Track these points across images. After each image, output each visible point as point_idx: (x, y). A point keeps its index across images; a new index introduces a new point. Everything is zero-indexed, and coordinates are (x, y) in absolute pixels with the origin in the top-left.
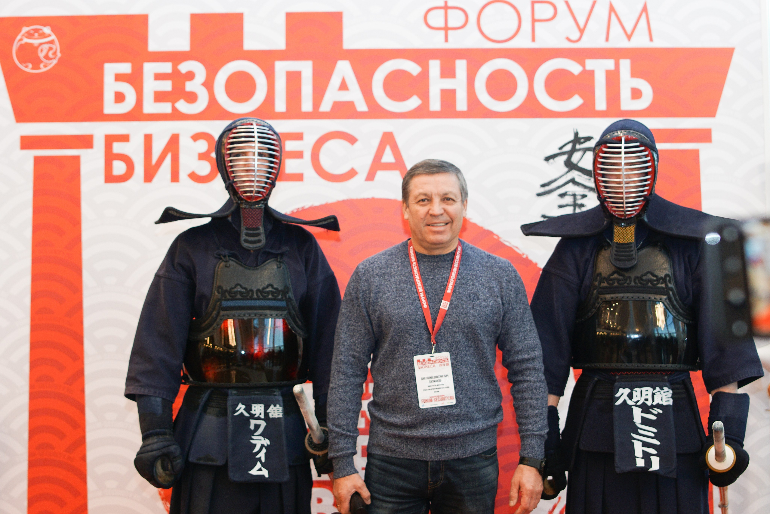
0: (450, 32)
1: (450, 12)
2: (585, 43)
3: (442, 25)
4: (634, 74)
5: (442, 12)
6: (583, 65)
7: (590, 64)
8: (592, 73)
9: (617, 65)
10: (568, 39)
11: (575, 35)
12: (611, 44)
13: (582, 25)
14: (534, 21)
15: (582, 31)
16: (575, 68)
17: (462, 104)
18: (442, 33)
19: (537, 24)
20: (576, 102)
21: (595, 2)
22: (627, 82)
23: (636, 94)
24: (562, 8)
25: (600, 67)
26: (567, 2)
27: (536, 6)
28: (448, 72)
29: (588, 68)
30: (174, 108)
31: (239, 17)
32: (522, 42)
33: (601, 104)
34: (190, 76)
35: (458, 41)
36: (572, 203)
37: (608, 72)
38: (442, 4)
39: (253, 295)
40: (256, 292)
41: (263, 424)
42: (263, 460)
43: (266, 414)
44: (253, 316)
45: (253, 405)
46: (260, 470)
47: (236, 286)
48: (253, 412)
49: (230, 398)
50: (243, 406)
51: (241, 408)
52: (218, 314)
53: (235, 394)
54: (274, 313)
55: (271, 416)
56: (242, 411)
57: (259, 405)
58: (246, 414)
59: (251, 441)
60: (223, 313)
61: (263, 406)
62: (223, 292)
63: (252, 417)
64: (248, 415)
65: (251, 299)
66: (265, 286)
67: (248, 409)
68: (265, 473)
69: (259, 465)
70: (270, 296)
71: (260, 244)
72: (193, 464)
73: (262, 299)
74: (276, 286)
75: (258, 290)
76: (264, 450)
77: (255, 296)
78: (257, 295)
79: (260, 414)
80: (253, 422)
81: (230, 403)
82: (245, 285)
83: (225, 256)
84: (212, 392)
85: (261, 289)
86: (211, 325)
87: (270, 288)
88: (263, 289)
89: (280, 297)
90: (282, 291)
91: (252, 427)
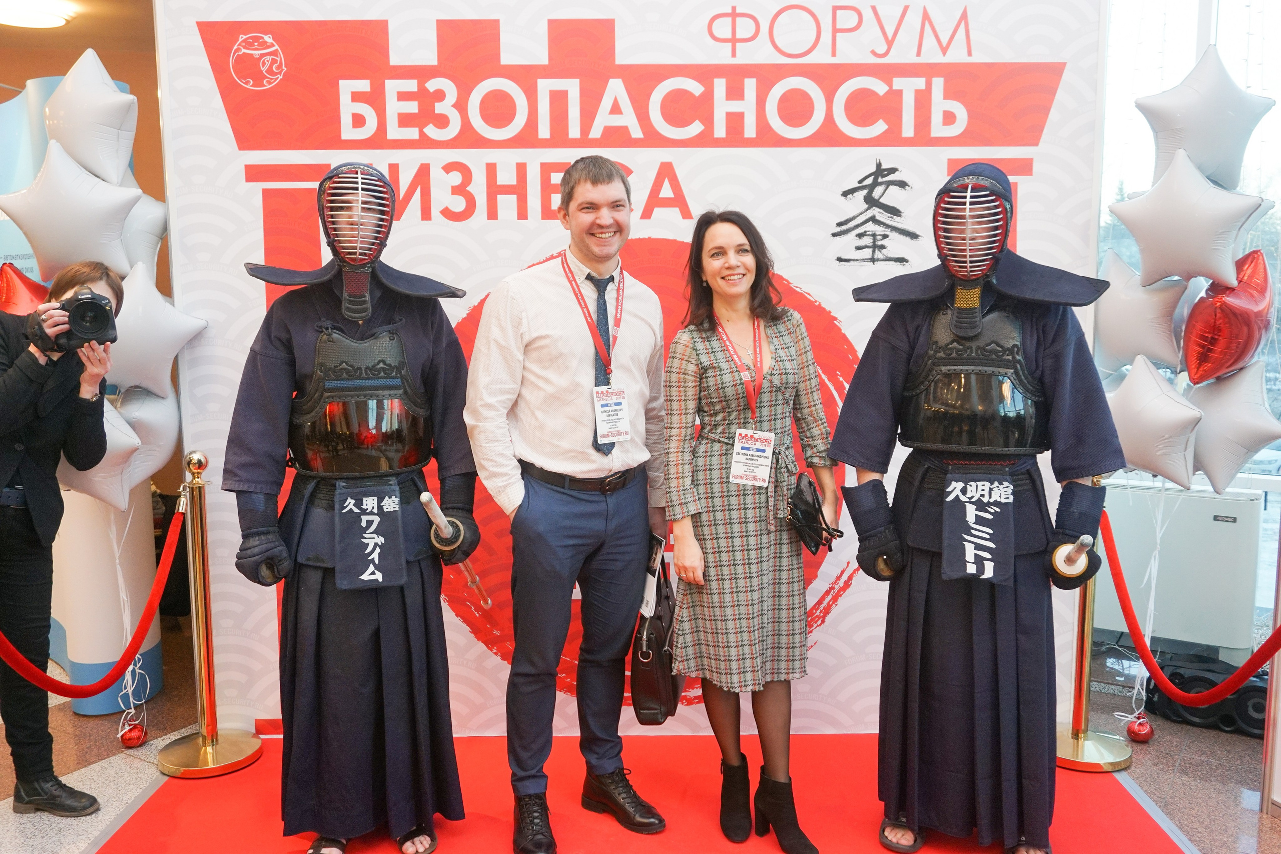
0: (738, 45)
1: (738, 20)
2: (893, 58)
3: (729, 35)
4: (947, 96)
5: (729, 20)
6: (890, 84)
7: (899, 83)
8: (900, 93)
9: (929, 85)
10: (874, 53)
11: (882, 48)
12: (923, 59)
13: (890, 35)
14: (835, 31)
15: (890, 43)
16: (880, 88)
17: (750, 131)
18: (729, 45)
19: (838, 35)
20: (880, 127)
21: (906, 8)
22: (939, 104)
23: (949, 118)
24: (868, 15)
25: (909, 86)
26: (874, 8)
27: (839, 12)
28: (735, 93)
29: (895, 87)
30: (422, 133)
31: (494, 25)
32: (821, 56)
33: (908, 130)
34: (440, 95)
35: (748, 55)
36: (872, 244)
37: (918, 92)
38: (729, 11)
39: (361, 373)
40: (365, 371)
41: (377, 519)
42: (377, 561)
43: (380, 508)
44: (362, 398)
45: (365, 499)
46: (373, 573)
47: (341, 364)
48: (364, 507)
49: (338, 492)
50: (353, 501)
51: (350, 503)
52: (321, 396)
53: (343, 487)
54: (386, 392)
55: (385, 510)
56: (351, 506)
57: (371, 498)
58: (356, 510)
59: (363, 540)
60: (326, 394)
61: (376, 499)
62: (326, 372)
63: (364, 512)
64: (358, 511)
65: (359, 378)
66: (376, 362)
67: (359, 504)
68: (379, 576)
69: (371, 568)
70: (382, 374)
71: (364, 314)
72: (301, 565)
73: (372, 378)
74: (388, 361)
75: (367, 368)
76: (378, 550)
77: (364, 375)
78: (366, 374)
79: (373, 508)
80: (364, 519)
81: (337, 498)
82: (352, 362)
83: (327, 329)
84: (319, 482)
85: (370, 366)
86: (313, 409)
87: (381, 365)
88: (373, 366)
89: (394, 374)
90: (396, 367)
91: (364, 524)
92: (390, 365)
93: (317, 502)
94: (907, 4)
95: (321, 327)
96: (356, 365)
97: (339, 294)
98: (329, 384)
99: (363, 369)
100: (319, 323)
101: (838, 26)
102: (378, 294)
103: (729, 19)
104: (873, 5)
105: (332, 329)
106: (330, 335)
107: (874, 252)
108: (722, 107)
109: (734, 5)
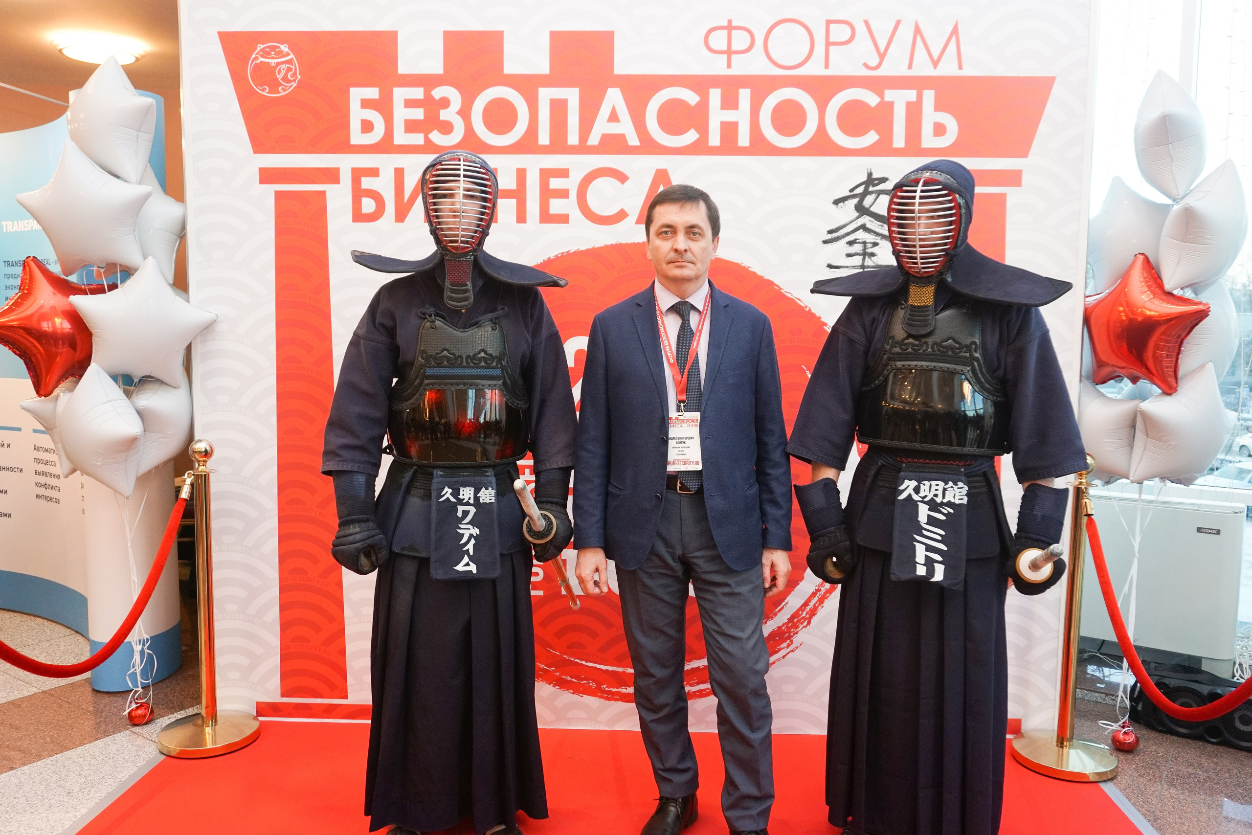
0: (733, 57)
2: (885, 71)
3: (724, 47)
4: (937, 108)
6: (881, 96)
7: (890, 95)
8: (891, 105)
9: (920, 97)
10: (865, 65)
11: (874, 61)
12: (914, 72)
13: (882, 48)
14: (828, 44)
15: (882, 56)
16: (872, 100)
17: (744, 139)
18: (725, 57)
19: (832, 48)
20: (871, 138)
21: (898, 22)
22: (930, 116)
23: (940, 130)
24: (861, 28)
25: (900, 98)
26: (866, 23)
28: (730, 103)
29: (887, 99)
30: (427, 139)
31: (498, 36)
32: (815, 68)
33: (899, 141)
34: (445, 103)
35: (742, 66)
36: (862, 252)
37: (909, 104)
38: (725, 24)
39: (462, 362)
40: (466, 359)
41: (472, 510)
42: (471, 553)
43: (477, 498)
44: (462, 387)
45: (462, 489)
46: (467, 564)
47: (442, 352)
48: (461, 497)
49: (435, 480)
50: (450, 491)
51: (447, 492)
52: (421, 383)
53: (441, 476)
54: (486, 382)
55: (481, 501)
56: (448, 495)
57: (468, 488)
58: (453, 500)
59: (458, 530)
60: (426, 381)
61: (472, 489)
62: (428, 358)
63: (460, 502)
64: (455, 501)
65: (460, 366)
66: (477, 351)
67: (456, 493)
68: (473, 568)
69: (466, 559)
70: (483, 364)
71: (466, 303)
72: (396, 554)
73: (472, 367)
74: (489, 351)
75: (468, 357)
76: (473, 541)
77: (465, 364)
78: (467, 363)
79: (470, 499)
80: (461, 509)
81: (434, 486)
82: (453, 350)
83: (430, 316)
84: (416, 471)
85: (471, 355)
86: (414, 395)
87: (483, 354)
88: (475, 355)
89: (494, 364)
90: (496, 357)
91: (460, 514)
92: (490, 355)
93: (413, 491)
94: (898, 19)
95: (424, 314)
96: (457, 354)
97: (440, 283)
98: (429, 371)
99: (464, 357)
100: (423, 310)
101: (832, 39)
102: (480, 283)
103: (725, 32)
104: (866, 19)
105: (435, 316)
106: (433, 322)
107: (862, 259)
108: (717, 116)
109: (730, 18)
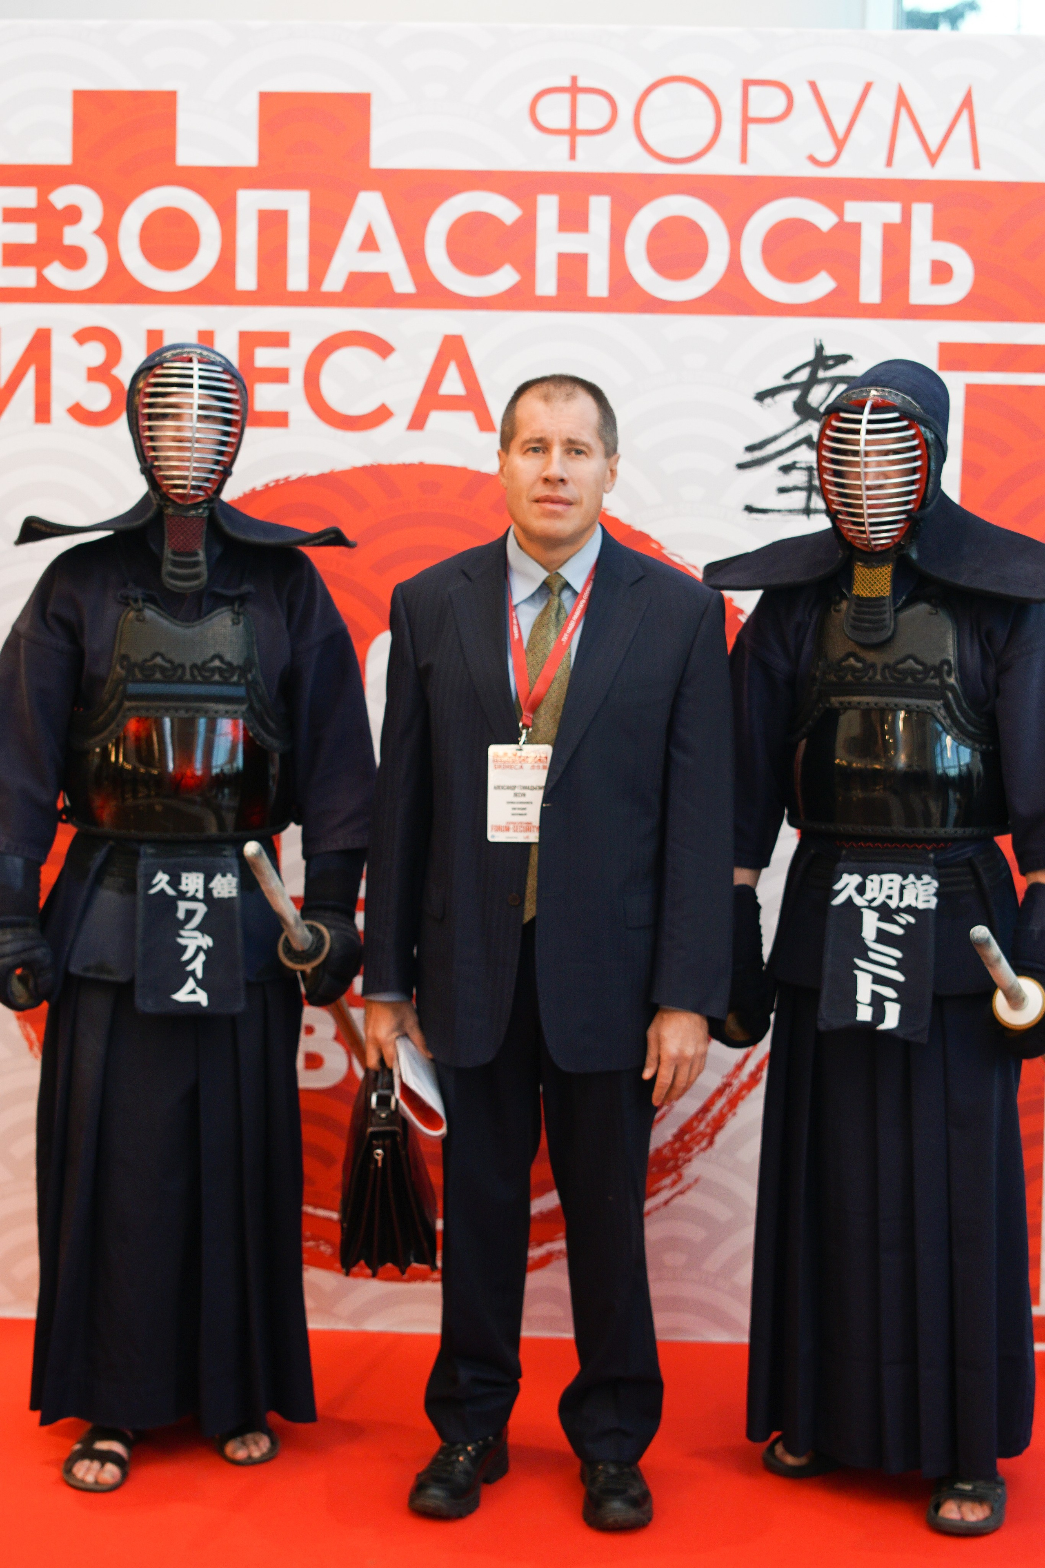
0: (581, 140)
1: (581, 98)
2: (842, 170)
3: (565, 124)
4: (938, 235)
5: (566, 98)
6: (839, 212)
7: (854, 211)
8: (856, 228)
9: (906, 215)
10: (812, 159)
11: (826, 152)
12: (898, 172)
13: (840, 131)
14: (747, 120)
15: (840, 144)
16: (825, 219)
17: (598, 284)
18: (565, 140)
19: (752, 128)
20: (822, 285)
21: (868, 87)
22: (925, 248)
23: (942, 272)
24: (803, 96)
25: (873, 217)
26: (813, 86)
27: (753, 90)
28: (574, 220)
29: (849, 218)
30: (41, 279)
31: (170, 97)
32: (723, 163)
33: (871, 291)
34: (73, 215)
35: (596, 158)
36: (806, 485)
37: (889, 230)
38: (566, 83)
39: (184, 673)
40: (191, 670)
41: (201, 909)
42: (200, 975)
43: (208, 891)
44: (183, 714)
45: (184, 875)
46: (193, 992)
48: (184, 887)
49: (143, 862)
50: (166, 878)
51: (162, 880)
52: (120, 706)
53: (151, 854)
54: (221, 707)
55: (216, 895)
56: (163, 885)
57: (195, 875)
58: (170, 892)
59: (179, 940)
60: (127, 704)
61: (201, 876)
62: (130, 667)
63: (182, 896)
64: (174, 893)
65: (181, 681)
66: (208, 657)
67: (175, 882)
68: (202, 998)
69: (191, 984)
70: (217, 677)
71: (197, 582)
72: (78, 978)
73: (200, 683)
74: (228, 658)
76: (202, 957)
77: (188, 677)
78: (192, 675)
79: (197, 891)
80: (183, 906)
81: (141, 871)
82: (171, 656)
83: (136, 601)
84: (112, 849)
86: (107, 726)
87: (217, 662)
88: (204, 664)
89: (235, 678)
90: (239, 667)
91: (181, 915)
92: (229, 664)
93: (107, 880)
94: (869, 80)
95: (126, 598)
96: (177, 661)
98: (133, 688)
99: (188, 666)
100: (125, 592)
102: (218, 550)
104: (812, 79)
105: (143, 600)
106: (141, 611)
107: (809, 498)
108: (551, 243)
109: (574, 74)
